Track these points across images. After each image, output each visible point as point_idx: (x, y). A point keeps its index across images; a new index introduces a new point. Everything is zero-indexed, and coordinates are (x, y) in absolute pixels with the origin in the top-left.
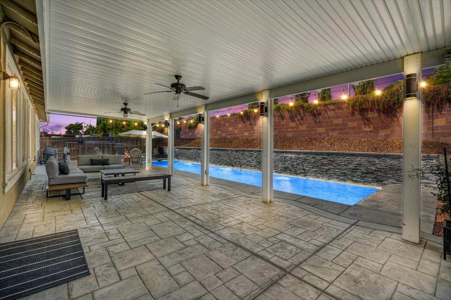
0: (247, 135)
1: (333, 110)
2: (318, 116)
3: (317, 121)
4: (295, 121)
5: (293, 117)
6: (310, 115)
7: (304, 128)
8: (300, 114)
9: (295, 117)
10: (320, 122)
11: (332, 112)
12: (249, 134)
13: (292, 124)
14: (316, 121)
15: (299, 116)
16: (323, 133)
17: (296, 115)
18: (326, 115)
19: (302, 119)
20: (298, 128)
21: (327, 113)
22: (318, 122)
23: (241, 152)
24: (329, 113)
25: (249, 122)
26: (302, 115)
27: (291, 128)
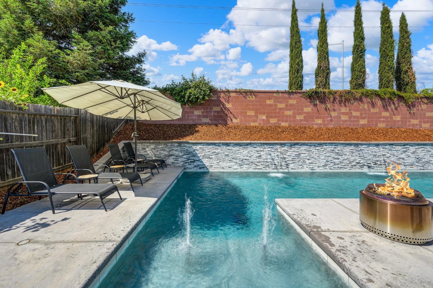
0: (320, 122)
1: (426, 104)
2: (413, 107)
3: (412, 112)
4: (388, 110)
5: (387, 106)
6: (405, 106)
7: (398, 118)
8: (394, 104)
9: (388, 106)
10: (414, 114)
11: (426, 106)
12: (324, 121)
13: (385, 114)
14: (410, 113)
15: (393, 105)
16: (417, 125)
17: (390, 103)
18: (420, 108)
19: (396, 109)
20: (392, 118)
21: (421, 106)
22: (412, 114)
23: (387, 147)
24: (422, 106)
25: (323, 106)
26: (396, 105)
27: (384, 117)
